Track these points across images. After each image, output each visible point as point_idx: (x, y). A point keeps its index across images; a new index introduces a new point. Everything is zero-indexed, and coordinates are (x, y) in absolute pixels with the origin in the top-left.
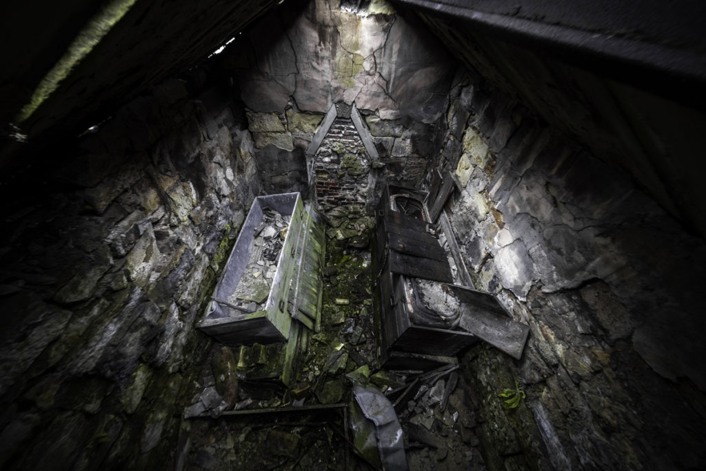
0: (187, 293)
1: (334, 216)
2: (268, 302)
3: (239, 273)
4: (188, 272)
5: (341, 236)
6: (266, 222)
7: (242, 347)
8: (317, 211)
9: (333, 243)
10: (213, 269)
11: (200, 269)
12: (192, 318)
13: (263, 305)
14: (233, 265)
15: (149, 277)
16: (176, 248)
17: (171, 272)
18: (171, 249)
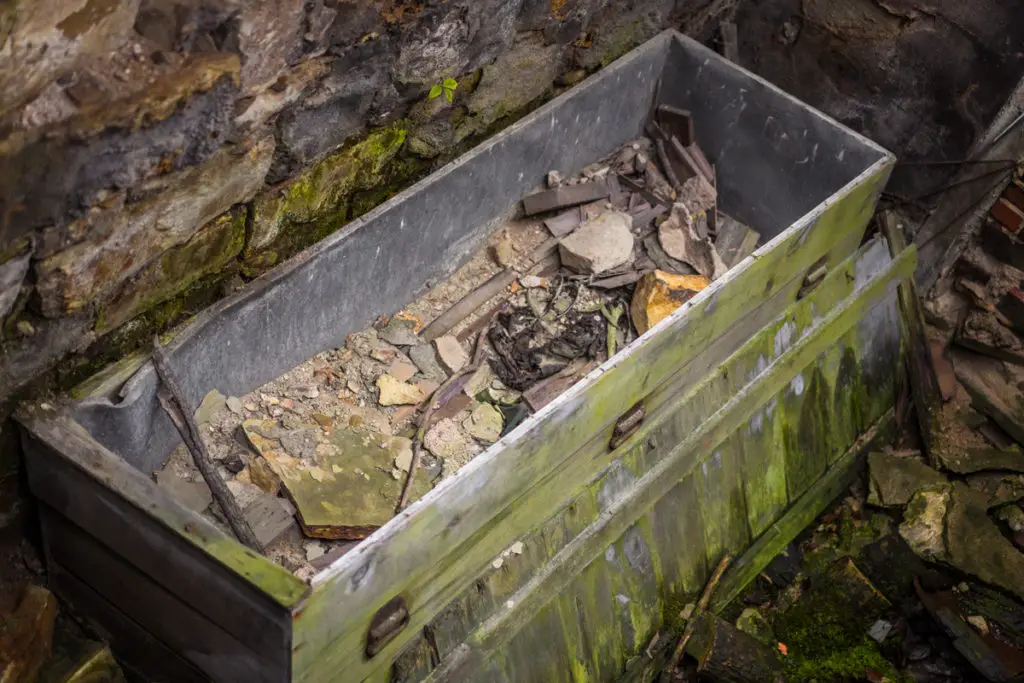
0: (92, 252)
1: (980, 403)
2: (349, 559)
3: (330, 326)
4: (163, 174)
5: (927, 532)
6: (623, 181)
7: (102, 654)
8: (915, 310)
9: (861, 535)
10: (249, 230)
11: (210, 191)
12: (30, 366)
13: (315, 550)
14: (336, 274)
15: (31, 97)
16: (195, 49)
17: (111, 131)
18: (177, 39)
